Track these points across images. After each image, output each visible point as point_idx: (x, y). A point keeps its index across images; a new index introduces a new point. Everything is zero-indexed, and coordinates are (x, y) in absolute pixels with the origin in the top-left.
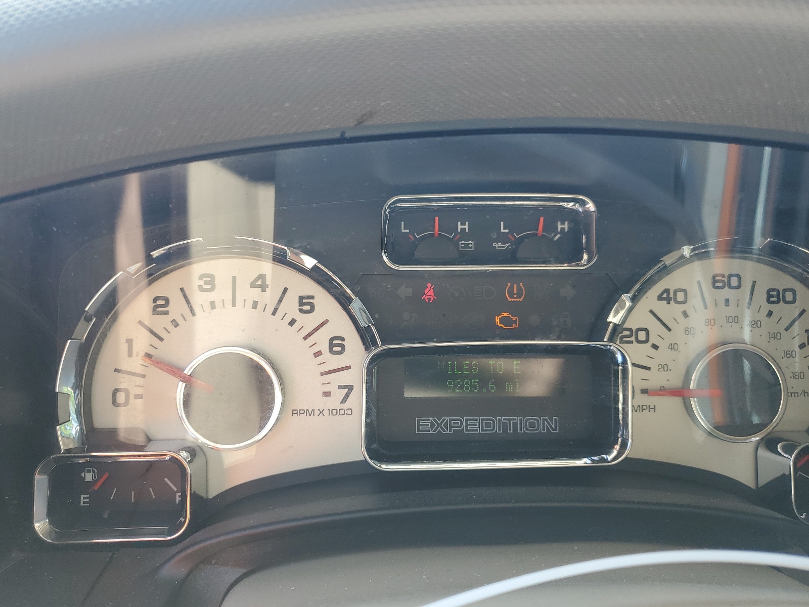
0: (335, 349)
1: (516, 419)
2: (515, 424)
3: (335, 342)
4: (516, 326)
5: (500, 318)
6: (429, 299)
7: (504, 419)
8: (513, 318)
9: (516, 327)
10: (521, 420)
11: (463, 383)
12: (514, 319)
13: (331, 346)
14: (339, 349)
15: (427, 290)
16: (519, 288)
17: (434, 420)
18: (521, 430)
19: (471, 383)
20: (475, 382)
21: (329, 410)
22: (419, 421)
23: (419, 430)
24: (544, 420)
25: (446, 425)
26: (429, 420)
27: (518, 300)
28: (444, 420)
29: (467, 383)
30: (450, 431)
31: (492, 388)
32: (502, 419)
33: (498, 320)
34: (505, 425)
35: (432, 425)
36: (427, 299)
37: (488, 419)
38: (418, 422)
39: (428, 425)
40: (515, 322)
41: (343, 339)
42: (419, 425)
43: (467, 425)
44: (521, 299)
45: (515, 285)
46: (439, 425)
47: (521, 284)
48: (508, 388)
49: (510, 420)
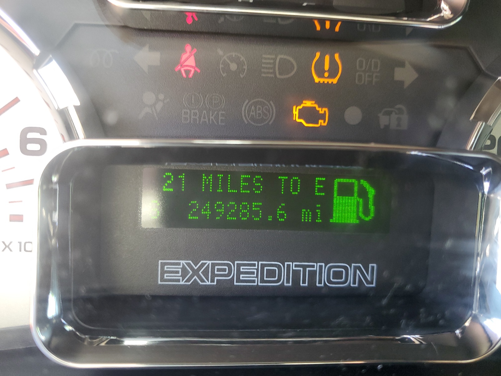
0: (31, 147)
1: (313, 266)
2: (312, 274)
3: (30, 135)
4: (324, 122)
5: (299, 109)
6: (187, 72)
7: (296, 266)
8: (320, 109)
9: (323, 124)
10: (321, 267)
11: (238, 207)
12: (321, 111)
13: (24, 141)
14: (36, 147)
15: (184, 57)
16: (333, 61)
17: (189, 264)
18: (320, 282)
19: (251, 207)
20: (256, 206)
21: (20, 243)
22: (163, 265)
23: (163, 279)
24: (356, 268)
25: (206, 273)
26: (179, 264)
27: (330, 81)
28: (203, 265)
29: (245, 207)
30: (212, 281)
31: (282, 216)
32: (293, 265)
33: (297, 113)
34: (296, 273)
35: (184, 272)
36: (183, 72)
37: (272, 265)
38: (162, 268)
39: (177, 272)
40: (323, 117)
41: (43, 132)
42: (163, 272)
43: (239, 273)
44: (335, 81)
45: (327, 58)
46: (195, 272)
47: (337, 56)
48: (305, 217)
49: (305, 267)
